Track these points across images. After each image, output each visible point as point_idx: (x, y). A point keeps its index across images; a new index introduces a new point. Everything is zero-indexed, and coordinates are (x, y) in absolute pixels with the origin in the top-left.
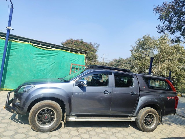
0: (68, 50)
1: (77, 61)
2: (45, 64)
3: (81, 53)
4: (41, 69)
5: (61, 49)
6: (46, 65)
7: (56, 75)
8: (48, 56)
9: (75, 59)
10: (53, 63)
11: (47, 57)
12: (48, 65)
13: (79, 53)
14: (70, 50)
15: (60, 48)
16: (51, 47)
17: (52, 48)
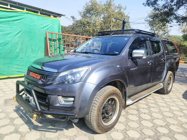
0: (37, 12)
1: (51, 28)
2: (7, 34)
3: (54, 16)
4: (2, 43)
5: (27, 10)
6: (9, 36)
7: (27, 49)
8: (9, 21)
9: (49, 25)
10: (18, 32)
11: (7, 22)
12: (11, 35)
13: (53, 17)
14: (39, 11)
15: (25, 8)
16: (11, 6)
17: (12, 8)
